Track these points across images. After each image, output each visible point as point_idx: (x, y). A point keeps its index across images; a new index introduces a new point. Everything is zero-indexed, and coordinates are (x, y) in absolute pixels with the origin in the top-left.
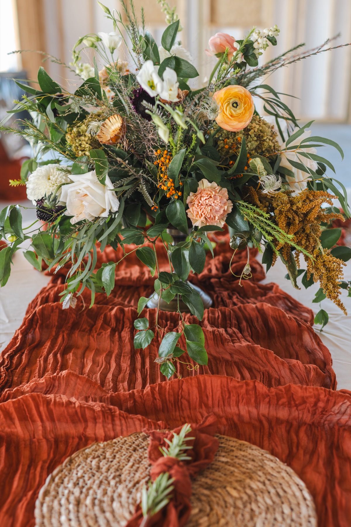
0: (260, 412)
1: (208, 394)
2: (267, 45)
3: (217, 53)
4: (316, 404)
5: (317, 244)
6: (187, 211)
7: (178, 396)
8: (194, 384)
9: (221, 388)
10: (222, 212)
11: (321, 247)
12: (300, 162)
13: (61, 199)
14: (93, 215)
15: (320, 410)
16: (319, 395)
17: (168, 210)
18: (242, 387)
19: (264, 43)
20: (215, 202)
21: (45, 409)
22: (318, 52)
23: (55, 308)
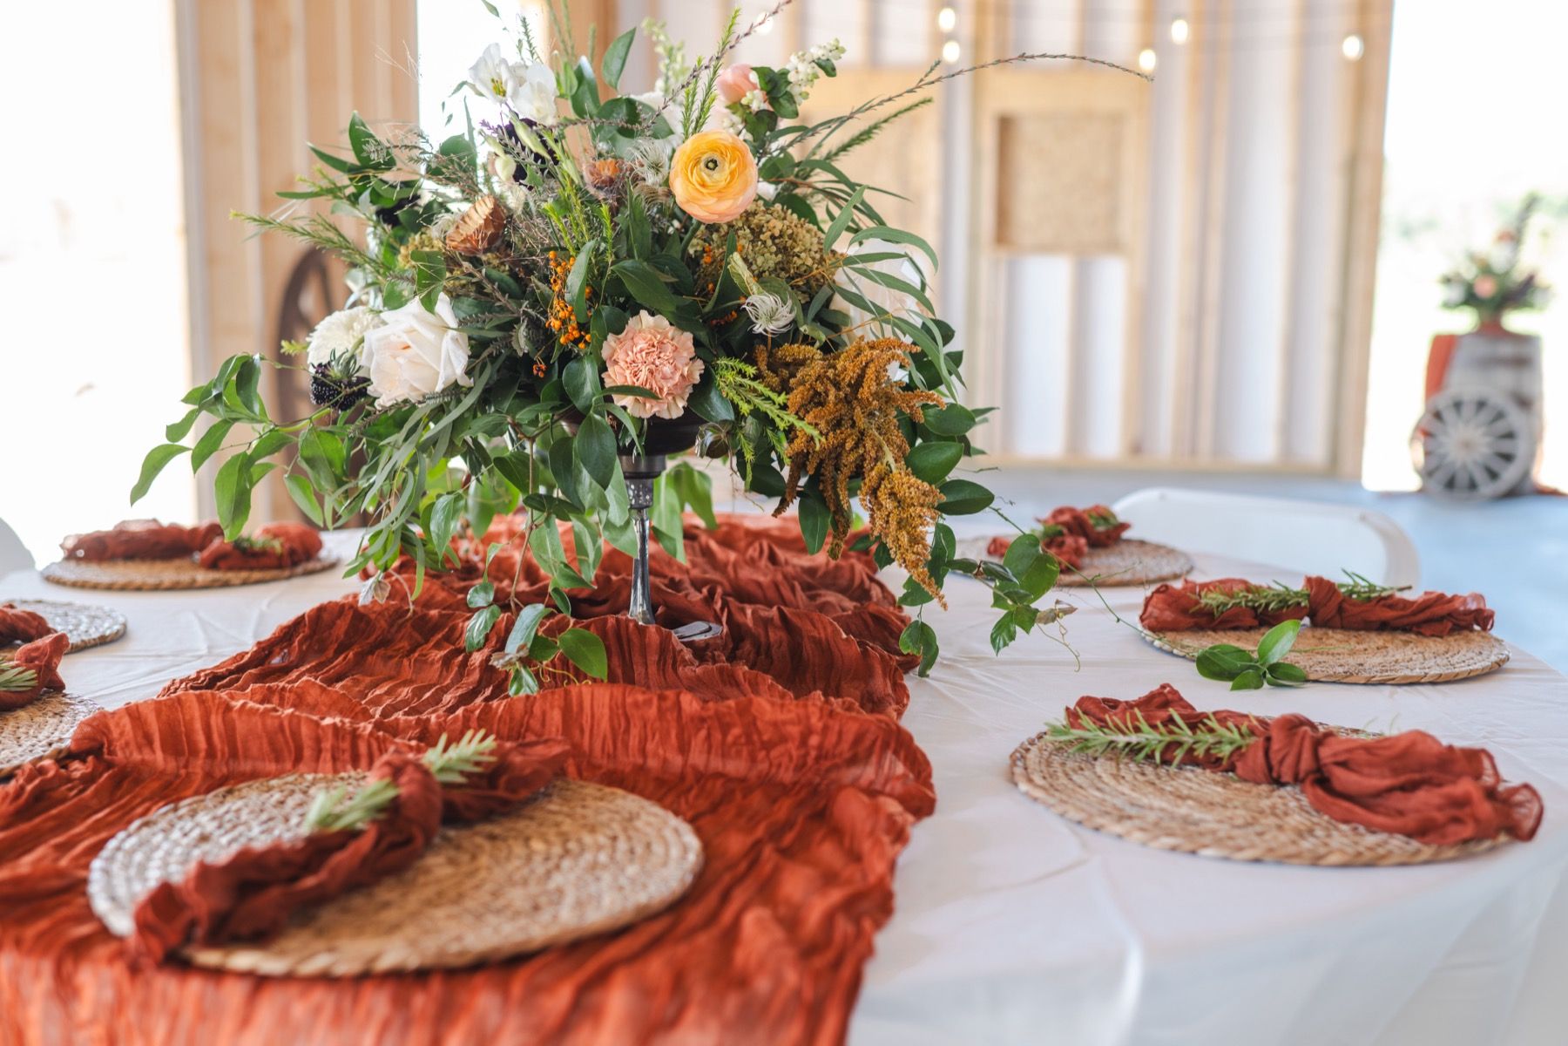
0: (691, 761)
1: (584, 722)
2: (817, 77)
3: (729, 103)
4: (804, 741)
5: (883, 451)
6: (603, 376)
7: (522, 726)
8: (556, 703)
9: (611, 709)
10: (677, 377)
11: (891, 461)
12: (857, 292)
13: (362, 361)
14: (416, 385)
15: (813, 753)
16: (808, 718)
17: (567, 374)
18: (648, 703)
19: (809, 71)
20: (662, 355)
21: (220, 720)
22: (920, 87)
23: (347, 608)
